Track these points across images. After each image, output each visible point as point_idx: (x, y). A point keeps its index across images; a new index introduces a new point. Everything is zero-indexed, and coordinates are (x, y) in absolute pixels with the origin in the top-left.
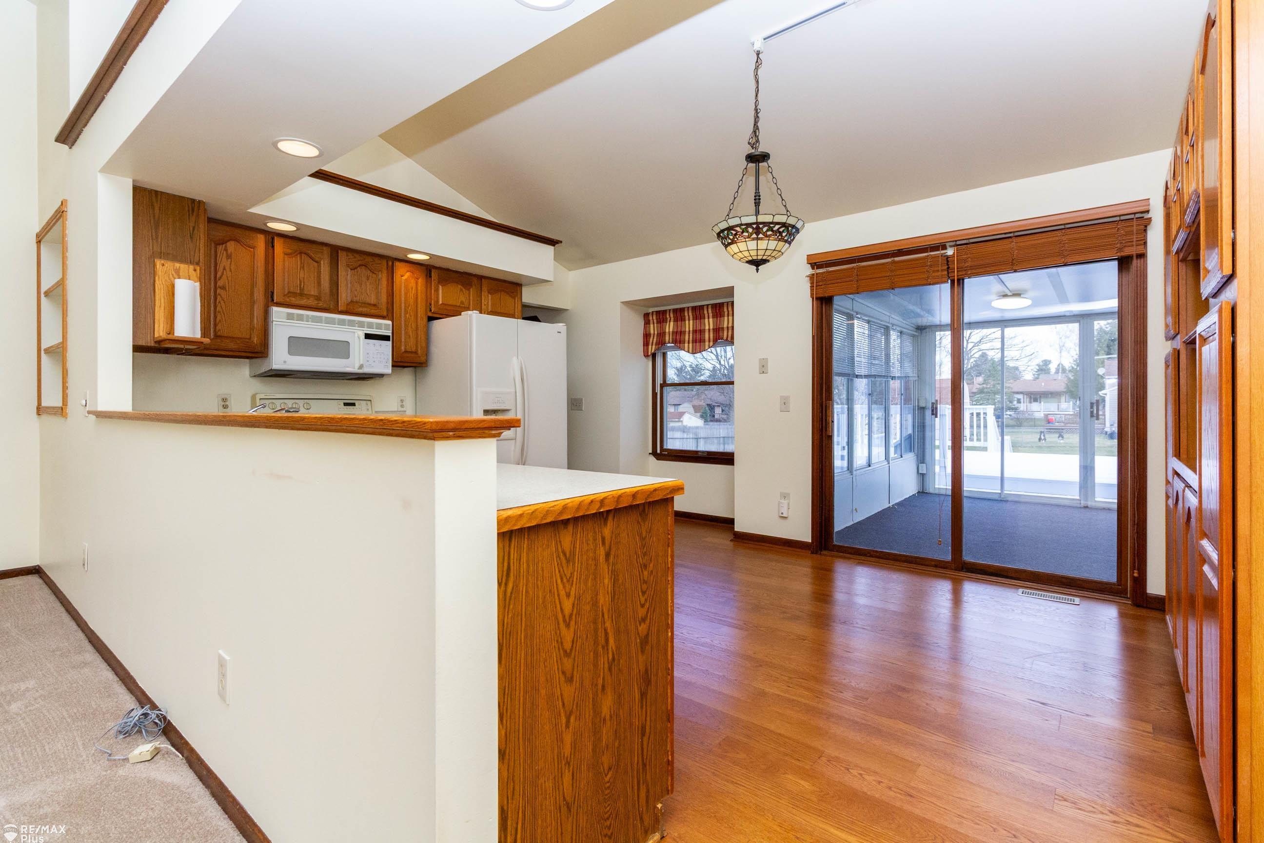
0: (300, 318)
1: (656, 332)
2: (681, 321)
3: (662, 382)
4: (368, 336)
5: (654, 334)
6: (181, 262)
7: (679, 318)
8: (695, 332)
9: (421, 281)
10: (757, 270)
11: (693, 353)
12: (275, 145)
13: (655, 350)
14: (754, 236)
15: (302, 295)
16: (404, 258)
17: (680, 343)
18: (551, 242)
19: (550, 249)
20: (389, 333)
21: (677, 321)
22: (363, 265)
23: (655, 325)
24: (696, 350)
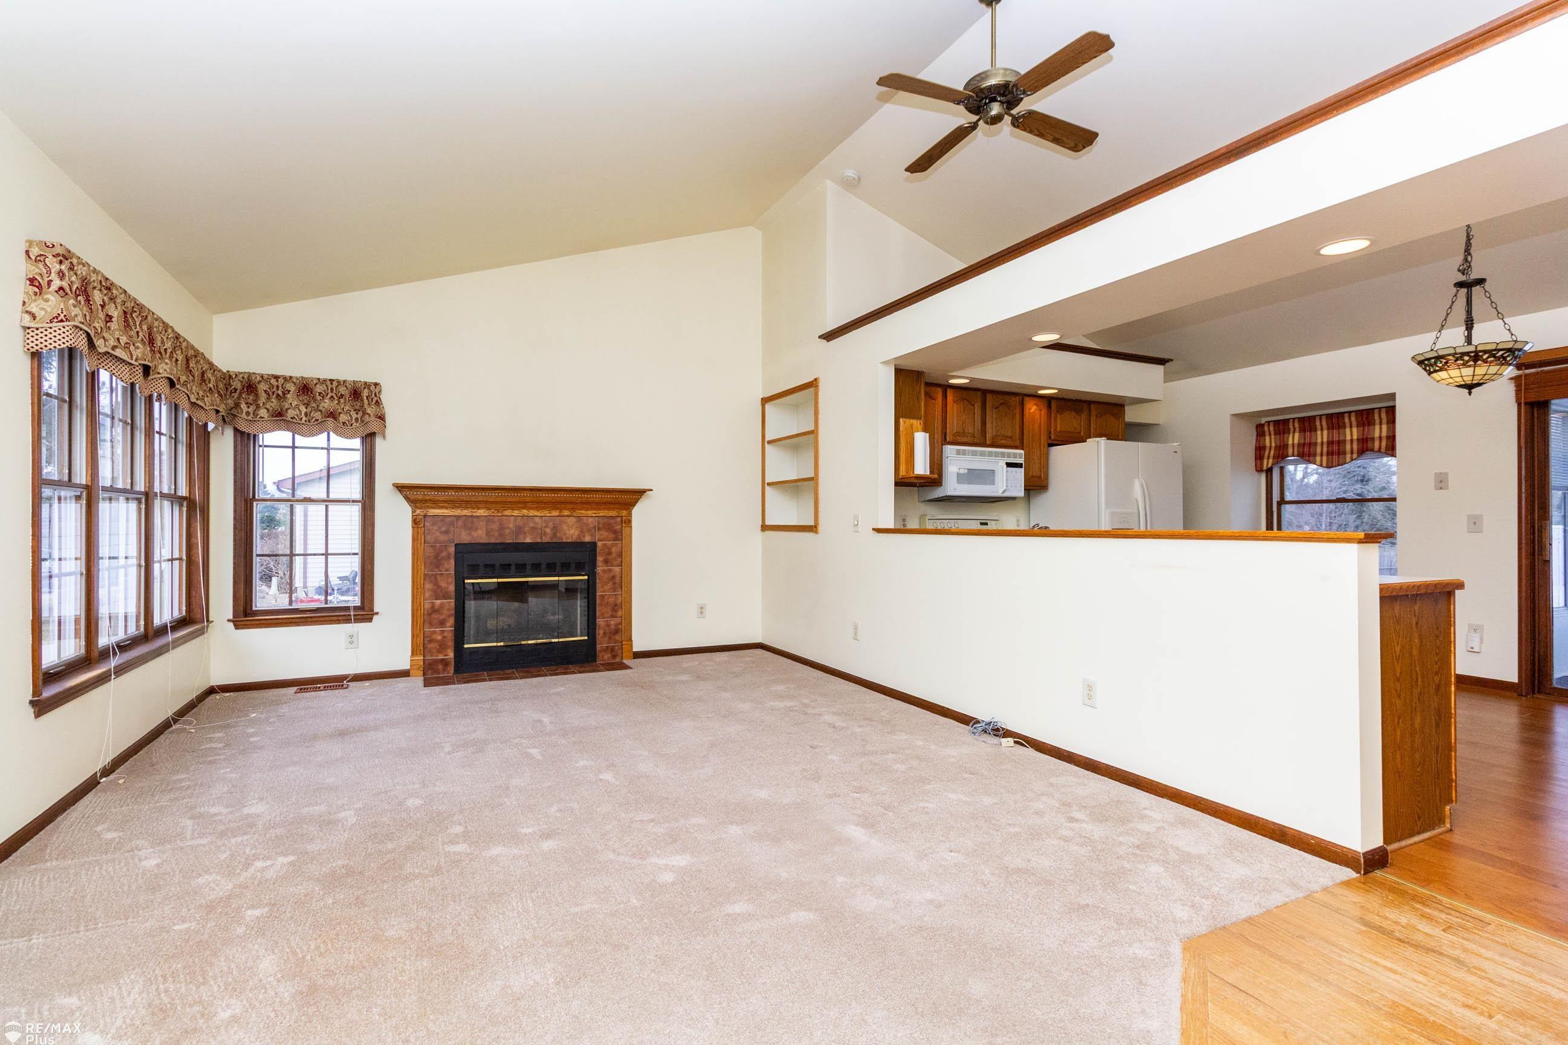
0: (964, 453)
1: (1273, 445)
2: (1310, 431)
3: (1279, 500)
4: (1009, 465)
5: (1271, 447)
6: (913, 418)
7: (1308, 428)
8: (1330, 443)
9: (1044, 412)
10: (1470, 393)
11: (1328, 467)
12: (1031, 339)
13: (1273, 464)
14: (1471, 363)
15: (964, 434)
16: (1034, 394)
17: (1309, 456)
18: (1161, 361)
19: (1159, 370)
20: (1021, 461)
21: (1305, 432)
22: (1004, 405)
23: (1273, 437)
24: (1332, 462)
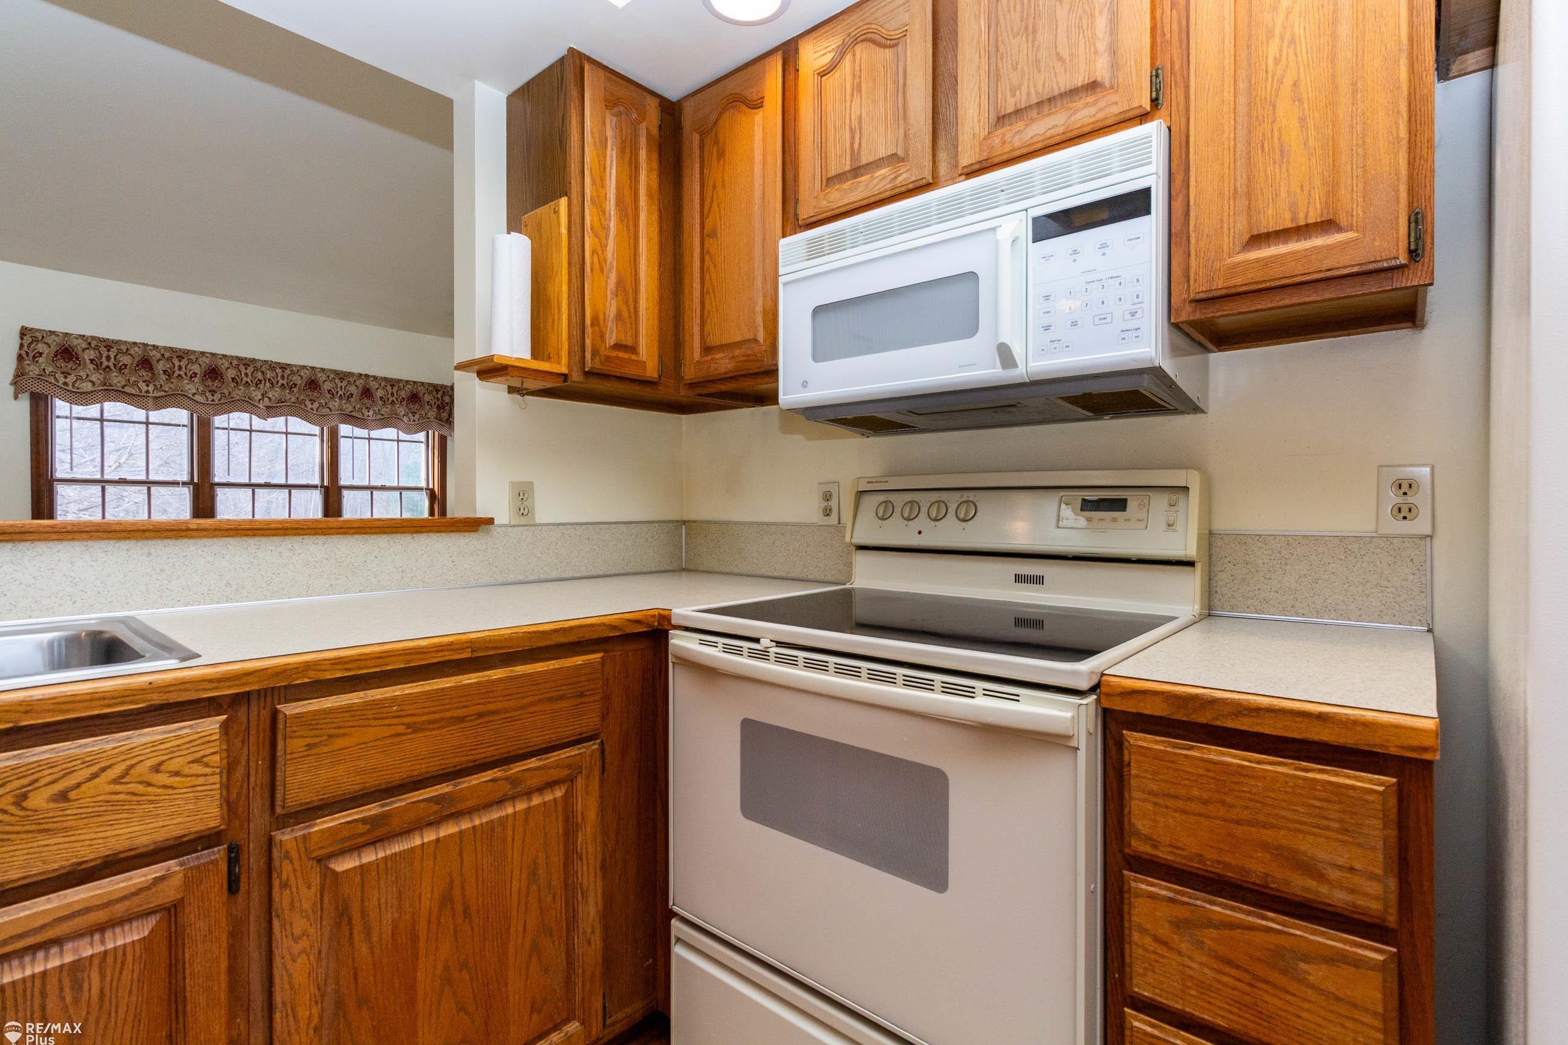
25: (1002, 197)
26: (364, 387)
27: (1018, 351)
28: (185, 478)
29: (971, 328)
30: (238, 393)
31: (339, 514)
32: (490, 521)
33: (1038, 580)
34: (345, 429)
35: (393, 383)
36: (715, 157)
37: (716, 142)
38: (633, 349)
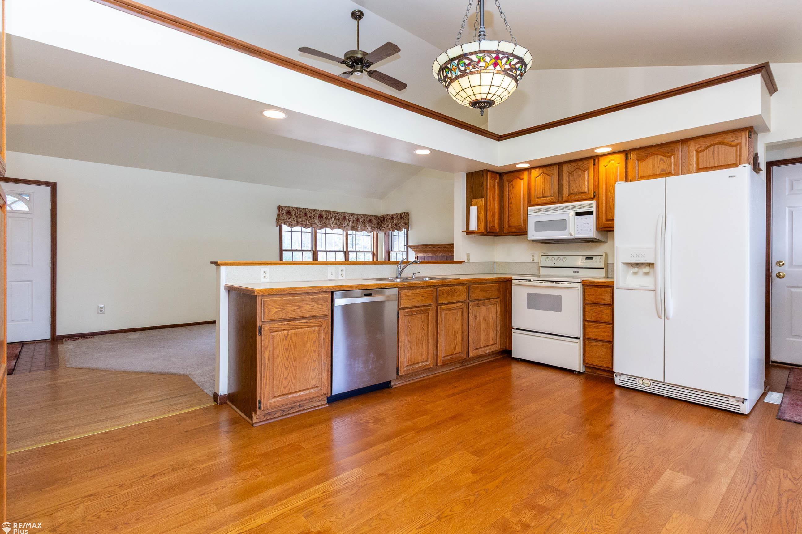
4: (578, 214)
6: (479, 198)
9: (621, 165)
15: (543, 197)
20: (593, 209)
22: (577, 168)
25: (571, 208)
26: (357, 218)
27: (573, 233)
28: (310, 249)
29: (565, 229)
30: (327, 222)
31: (348, 260)
32: (464, 261)
33: (578, 272)
34: (350, 232)
35: (365, 216)
36: (512, 188)
37: (512, 185)
38: (494, 227)
